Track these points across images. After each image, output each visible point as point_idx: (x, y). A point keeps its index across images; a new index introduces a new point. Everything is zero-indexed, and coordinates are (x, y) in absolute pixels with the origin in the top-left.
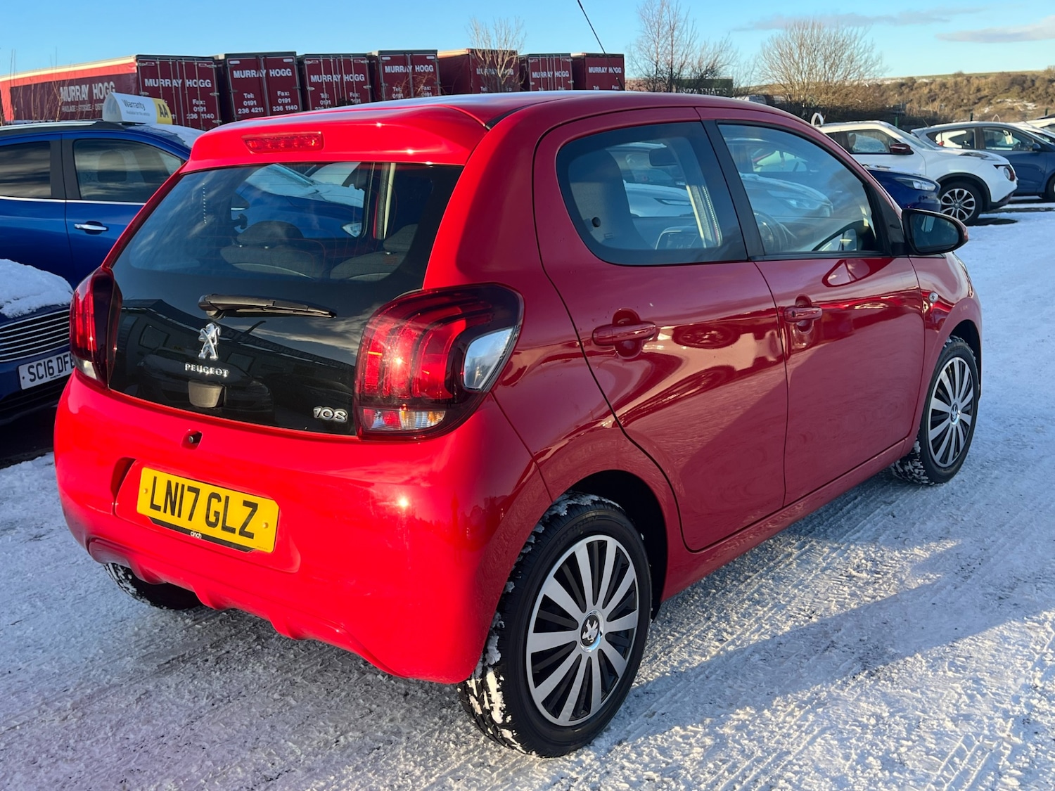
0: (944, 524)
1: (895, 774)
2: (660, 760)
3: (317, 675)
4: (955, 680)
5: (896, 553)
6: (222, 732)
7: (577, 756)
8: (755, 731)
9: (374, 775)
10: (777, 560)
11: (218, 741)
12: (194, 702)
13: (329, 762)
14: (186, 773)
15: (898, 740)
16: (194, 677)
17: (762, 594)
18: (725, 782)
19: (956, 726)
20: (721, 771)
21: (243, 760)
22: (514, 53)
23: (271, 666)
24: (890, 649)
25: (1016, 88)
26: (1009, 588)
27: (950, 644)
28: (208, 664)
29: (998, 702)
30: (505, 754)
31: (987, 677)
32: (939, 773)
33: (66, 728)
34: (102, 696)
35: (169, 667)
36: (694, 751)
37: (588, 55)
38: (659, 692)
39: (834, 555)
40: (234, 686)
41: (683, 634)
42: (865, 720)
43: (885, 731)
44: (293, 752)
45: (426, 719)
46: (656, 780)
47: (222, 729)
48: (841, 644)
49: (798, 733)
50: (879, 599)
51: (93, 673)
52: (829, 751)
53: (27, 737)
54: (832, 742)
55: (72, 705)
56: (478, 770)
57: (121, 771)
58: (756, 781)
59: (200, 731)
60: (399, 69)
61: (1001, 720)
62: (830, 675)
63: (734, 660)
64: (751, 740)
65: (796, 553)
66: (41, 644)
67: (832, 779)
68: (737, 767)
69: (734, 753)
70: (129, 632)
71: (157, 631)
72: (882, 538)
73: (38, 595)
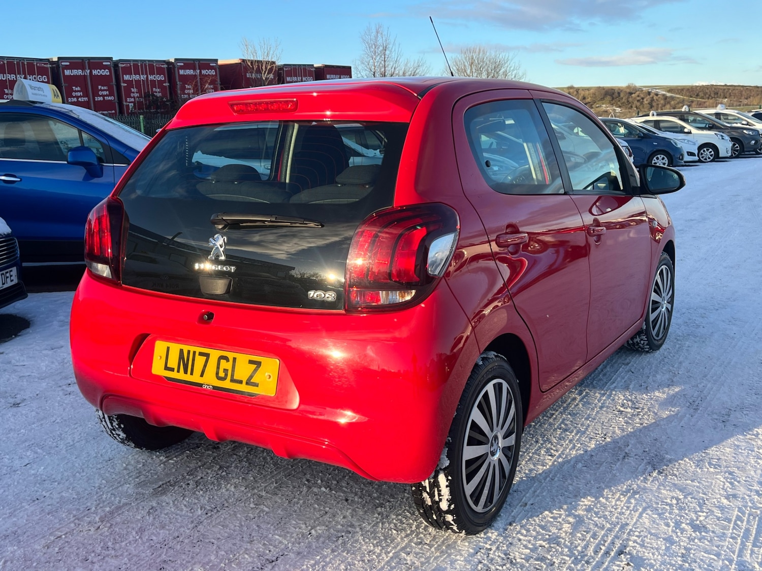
0: (667, 376)
1: (703, 534)
2: (543, 534)
3: (276, 490)
4: (717, 473)
5: (644, 395)
6: (222, 531)
7: (485, 534)
8: (599, 512)
9: (347, 554)
10: (567, 403)
11: (222, 538)
12: (192, 513)
13: (310, 547)
14: (207, 560)
15: (696, 512)
16: (184, 496)
17: (566, 425)
18: (593, 546)
19: (730, 502)
20: (588, 538)
21: (246, 549)
22: (274, 63)
23: (239, 486)
24: (666, 456)
25: (608, 98)
26: (726, 415)
27: (704, 451)
28: (190, 487)
29: (750, 485)
30: (435, 536)
31: (736, 470)
32: (731, 531)
33: (101, 535)
34: (120, 512)
35: (162, 490)
36: (564, 526)
37: (326, 66)
38: (524, 490)
39: (604, 398)
40: (217, 501)
41: (524, 452)
42: (668, 501)
43: (685, 507)
44: (280, 542)
45: (368, 515)
46: (546, 546)
47: (221, 529)
48: (632, 454)
49: (629, 512)
50: (645, 425)
51: (104, 496)
52: (654, 522)
53: (73, 543)
54: (653, 516)
55: (99, 519)
56: (420, 546)
57: (158, 562)
58: (613, 543)
59: (205, 532)
60: (190, 72)
61: (756, 497)
62: (634, 474)
63: (565, 467)
64: (599, 518)
65: (579, 398)
66: (54, 479)
67: (664, 539)
68: (597, 535)
69: (591, 526)
70: (119, 467)
71: (140, 466)
72: (631, 386)
73: (35, 445)
